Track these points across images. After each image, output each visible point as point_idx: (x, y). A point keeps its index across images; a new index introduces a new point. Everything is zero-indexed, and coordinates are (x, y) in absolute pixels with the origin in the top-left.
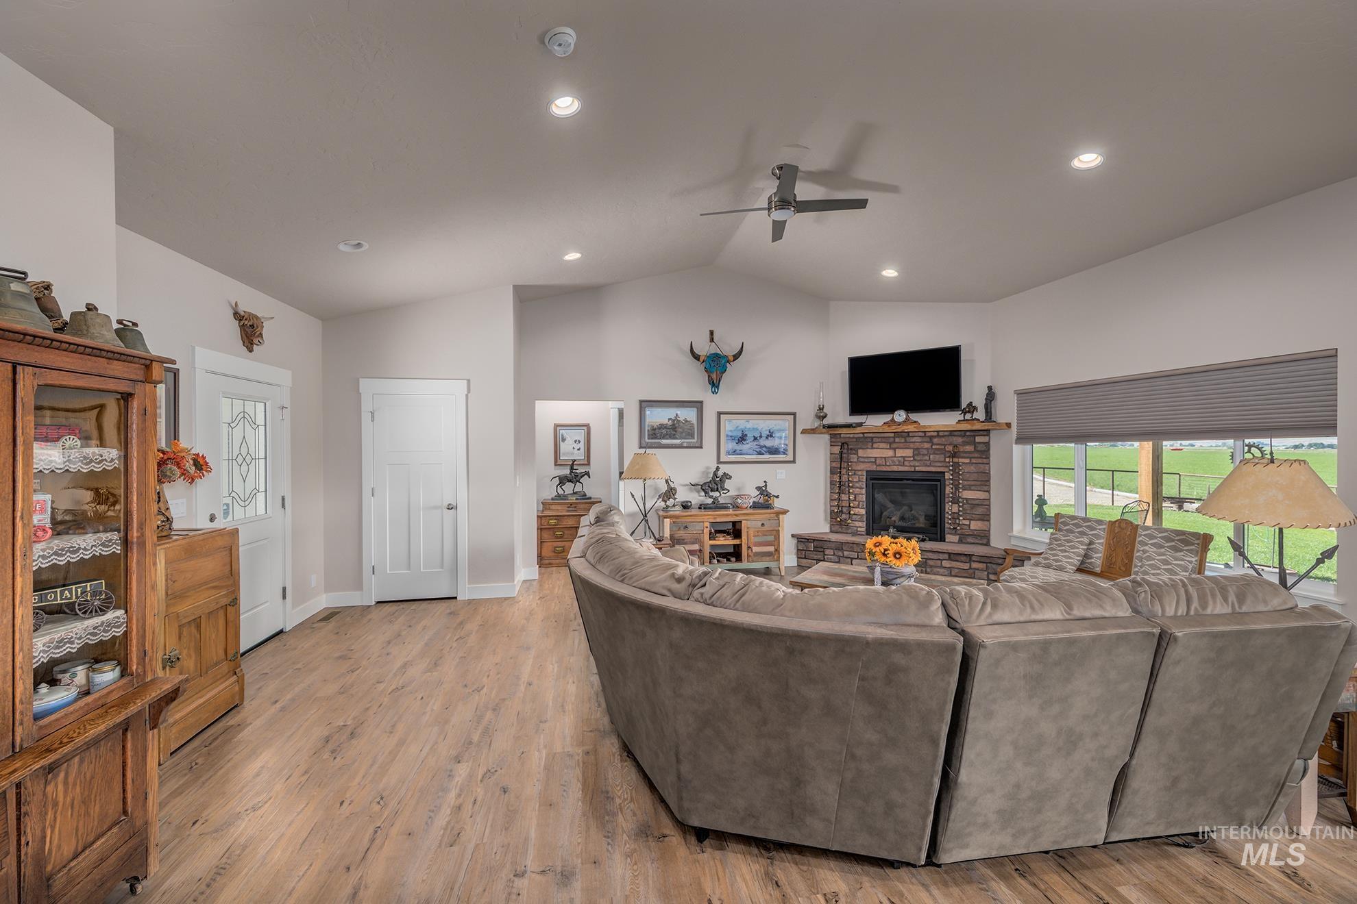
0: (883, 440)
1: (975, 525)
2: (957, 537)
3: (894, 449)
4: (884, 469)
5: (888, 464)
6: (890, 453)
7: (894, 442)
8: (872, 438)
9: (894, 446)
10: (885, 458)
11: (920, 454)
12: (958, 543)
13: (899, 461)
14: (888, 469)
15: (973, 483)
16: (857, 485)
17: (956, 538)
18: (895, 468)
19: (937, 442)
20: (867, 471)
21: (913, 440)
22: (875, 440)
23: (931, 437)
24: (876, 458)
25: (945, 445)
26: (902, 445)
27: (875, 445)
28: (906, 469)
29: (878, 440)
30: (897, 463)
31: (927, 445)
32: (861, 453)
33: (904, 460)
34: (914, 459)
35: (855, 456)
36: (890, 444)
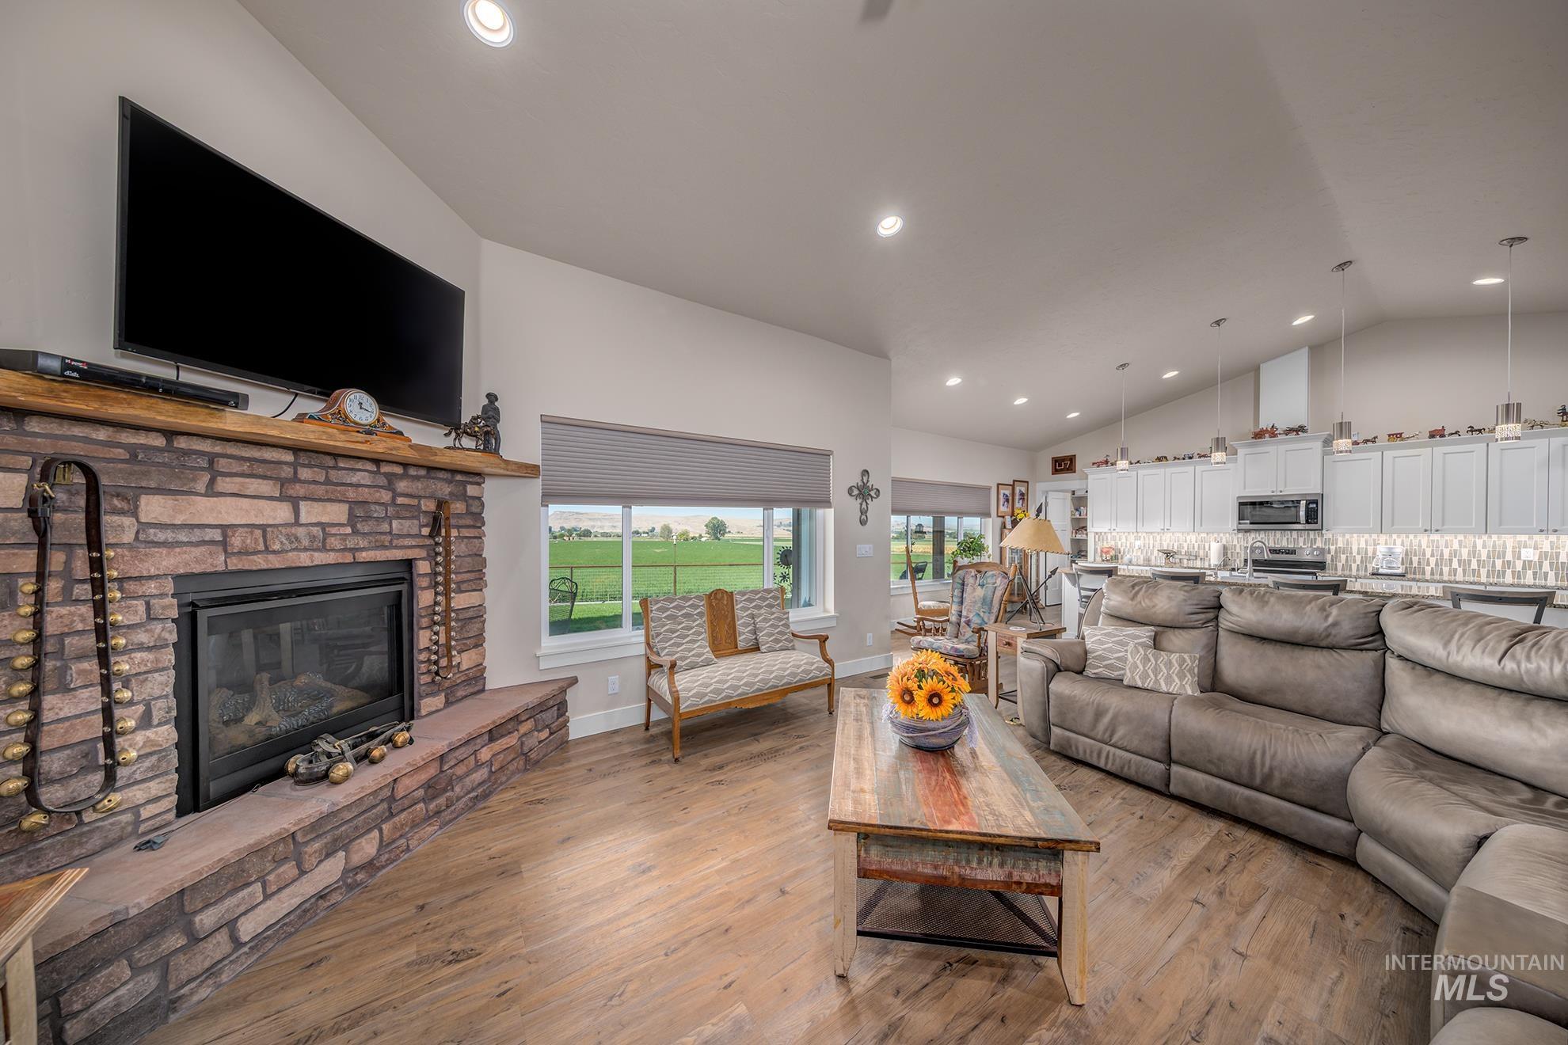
0: (260, 471)
1: (466, 660)
2: (442, 696)
3: (295, 502)
4: (260, 562)
5: (277, 547)
6: (281, 513)
7: (295, 479)
8: (212, 458)
9: (299, 490)
10: (263, 528)
11: (371, 517)
12: (445, 707)
13: (313, 538)
14: (275, 562)
15: (466, 576)
16: (142, 637)
17: (438, 701)
18: (304, 559)
19: (409, 491)
20: (178, 578)
21: (354, 480)
22: (222, 464)
23: (391, 477)
24: (224, 528)
25: (419, 497)
26: (320, 490)
27: (223, 484)
28: (330, 558)
29: (236, 467)
30: (306, 543)
31: (386, 496)
32: (153, 508)
33: (326, 535)
34: (355, 532)
35: (128, 521)
36: (283, 482)
